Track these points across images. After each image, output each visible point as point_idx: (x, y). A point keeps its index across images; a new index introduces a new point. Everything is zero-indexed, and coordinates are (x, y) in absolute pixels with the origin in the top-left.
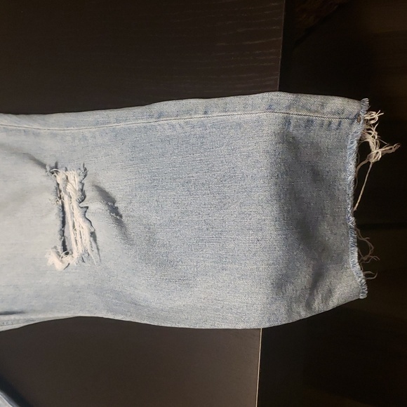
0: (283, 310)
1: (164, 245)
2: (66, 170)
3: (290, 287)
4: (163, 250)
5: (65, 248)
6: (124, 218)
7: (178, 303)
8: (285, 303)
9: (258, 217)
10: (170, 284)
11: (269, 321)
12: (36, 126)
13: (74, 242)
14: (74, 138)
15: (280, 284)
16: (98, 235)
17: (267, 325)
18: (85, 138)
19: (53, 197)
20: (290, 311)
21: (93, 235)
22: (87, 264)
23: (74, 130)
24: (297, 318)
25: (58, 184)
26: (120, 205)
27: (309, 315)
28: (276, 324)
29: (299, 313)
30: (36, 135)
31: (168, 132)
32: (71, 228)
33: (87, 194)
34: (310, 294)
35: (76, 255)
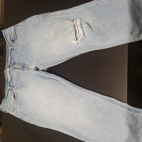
0: (133, 39)
1: (102, 31)
2: (76, 20)
3: (134, 34)
4: (102, 32)
5: (76, 39)
6: (92, 27)
7: (107, 43)
8: (133, 37)
9: (126, 17)
10: (105, 39)
11: (130, 41)
12: (68, 11)
13: (79, 37)
14: (78, 12)
15: (132, 33)
16: (85, 34)
17: (129, 42)
18: (81, 11)
19: (73, 27)
20: (134, 39)
21: (84, 34)
22: (83, 41)
23: (78, 10)
24: (136, 41)
25: (74, 24)
26: (91, 25)
27: (139, 40)
28: (131, 42)
29: (136, 39)
30: (68, 13)
31: (102, 4)
32: (78, 33)
33: (82, 23)
34: (139, 36)
35: (79, 40)
